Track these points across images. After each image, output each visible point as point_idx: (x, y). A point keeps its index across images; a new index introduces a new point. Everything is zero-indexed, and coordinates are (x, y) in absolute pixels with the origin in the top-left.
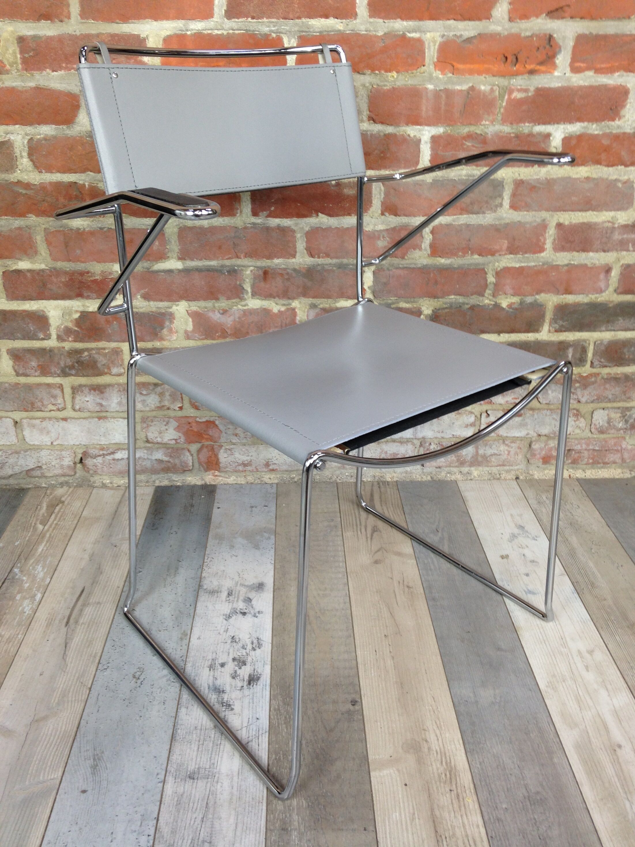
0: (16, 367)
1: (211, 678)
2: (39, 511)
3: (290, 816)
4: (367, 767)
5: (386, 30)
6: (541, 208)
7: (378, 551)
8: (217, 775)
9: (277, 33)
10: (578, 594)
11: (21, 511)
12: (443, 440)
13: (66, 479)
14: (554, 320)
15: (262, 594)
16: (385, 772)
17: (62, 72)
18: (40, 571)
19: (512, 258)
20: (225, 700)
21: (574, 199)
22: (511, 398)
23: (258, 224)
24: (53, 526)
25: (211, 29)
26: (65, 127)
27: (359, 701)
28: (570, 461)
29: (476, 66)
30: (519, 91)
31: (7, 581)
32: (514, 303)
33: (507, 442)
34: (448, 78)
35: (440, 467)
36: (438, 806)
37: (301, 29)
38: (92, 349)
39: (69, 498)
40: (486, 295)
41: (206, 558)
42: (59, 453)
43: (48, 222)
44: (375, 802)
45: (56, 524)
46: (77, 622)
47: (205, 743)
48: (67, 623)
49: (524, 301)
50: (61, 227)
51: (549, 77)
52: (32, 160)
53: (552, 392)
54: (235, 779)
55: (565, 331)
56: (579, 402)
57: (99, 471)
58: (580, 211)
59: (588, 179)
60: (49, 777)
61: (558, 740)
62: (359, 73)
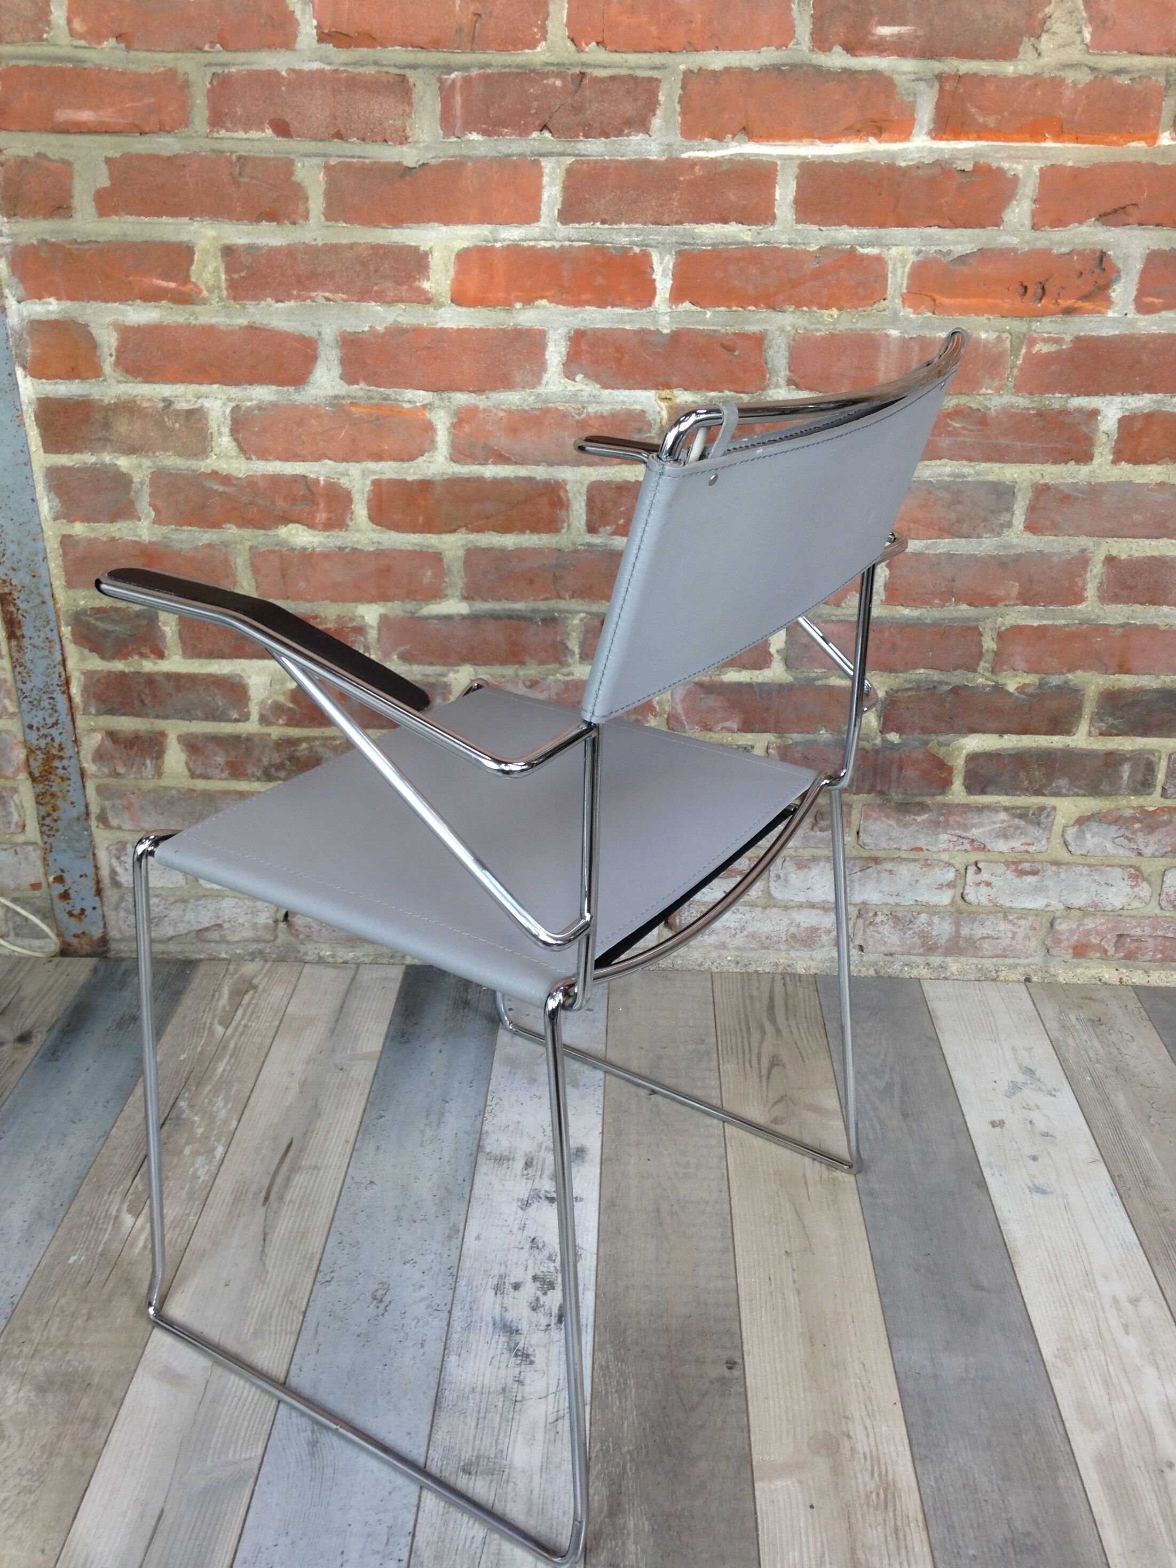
0: (191, 765)
1: (498, 1308)
2: (218, 1000)
3: (623, 1544)
4: (749, 1474)
5: (823, 243)
6: (1079, 531)
7: (780, 1101)
8: (507, 1470)
9: (642, 245)
10: (1120, 1196)
11: (187, 1001)
12: (899, 909)
13: (261, 946)
14: (1098, 716)
15: (581, 1168)
16: (778, 1484)
17: (292, 303)
18: (221, 1108)
19: (1026, 612)
20: (521, 1346)
21: (1137, 517)
22: (1019, 844)
23: (596, 545)
24: (241, 1029)
25: (535, 240)
26: (291, 389)
27: (740, 1361)
28: (1122, 954)
29: (973, 301)
30: (1046, 341)
31: (168, 1122)
32: (1029, 685)
33: (1011, 918)
34: (925, 318)
35: (891, 954)
36: (863, 1545)
37: (682, 240)
38: (315, 738)
39: (266, 980)
40: (980, 670)
41: (489, 1098)
42: (251, 904)
43: (256, 536)
44: (760, 1532)
45: (246, 1026)
46: (281, 1198)
47: (489, 1416)
48: (267, 1199)
49: (1047, 683)
50: (277, 545)
51: (1098, 319)
52: (236, 440)
53: (1093, 837)
54: (536, 1477)
55: (1116, 735)
56: (1140, 854)
57: (315, 936)
58: (1147, 538)
59: (1162, 485)
60: (243, 1456)
61: (1069, 1450)
62: (774, 309)
